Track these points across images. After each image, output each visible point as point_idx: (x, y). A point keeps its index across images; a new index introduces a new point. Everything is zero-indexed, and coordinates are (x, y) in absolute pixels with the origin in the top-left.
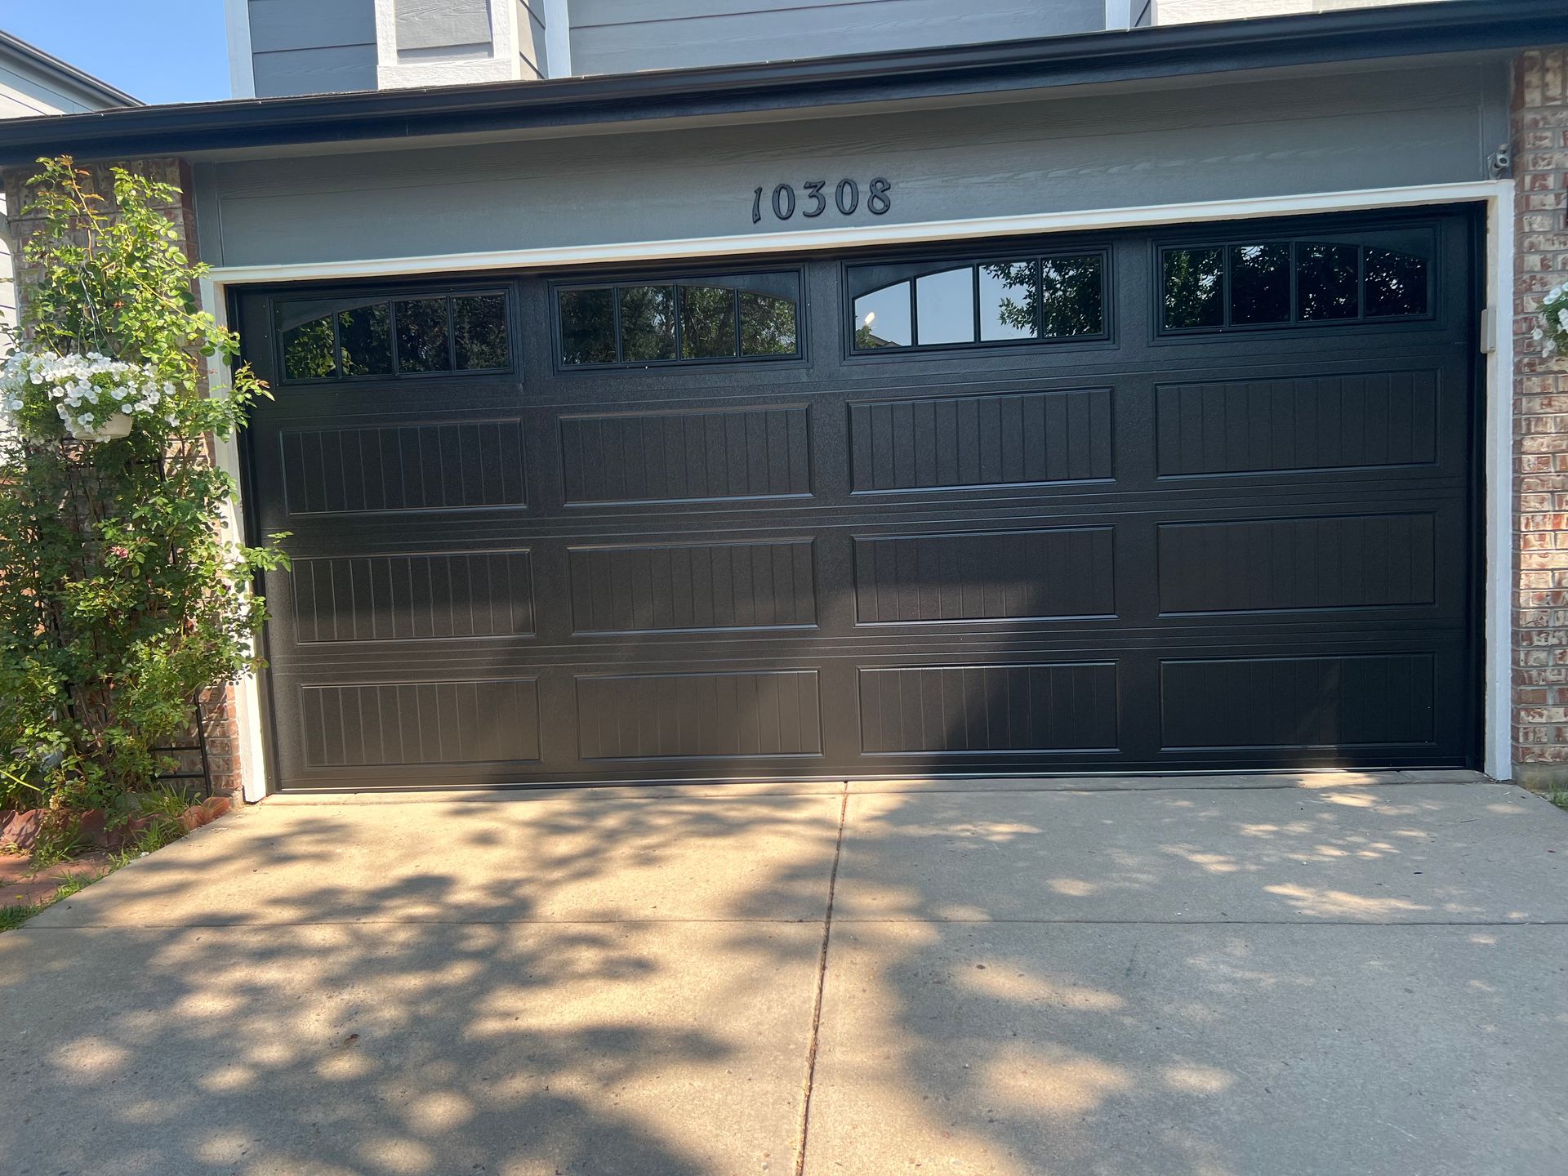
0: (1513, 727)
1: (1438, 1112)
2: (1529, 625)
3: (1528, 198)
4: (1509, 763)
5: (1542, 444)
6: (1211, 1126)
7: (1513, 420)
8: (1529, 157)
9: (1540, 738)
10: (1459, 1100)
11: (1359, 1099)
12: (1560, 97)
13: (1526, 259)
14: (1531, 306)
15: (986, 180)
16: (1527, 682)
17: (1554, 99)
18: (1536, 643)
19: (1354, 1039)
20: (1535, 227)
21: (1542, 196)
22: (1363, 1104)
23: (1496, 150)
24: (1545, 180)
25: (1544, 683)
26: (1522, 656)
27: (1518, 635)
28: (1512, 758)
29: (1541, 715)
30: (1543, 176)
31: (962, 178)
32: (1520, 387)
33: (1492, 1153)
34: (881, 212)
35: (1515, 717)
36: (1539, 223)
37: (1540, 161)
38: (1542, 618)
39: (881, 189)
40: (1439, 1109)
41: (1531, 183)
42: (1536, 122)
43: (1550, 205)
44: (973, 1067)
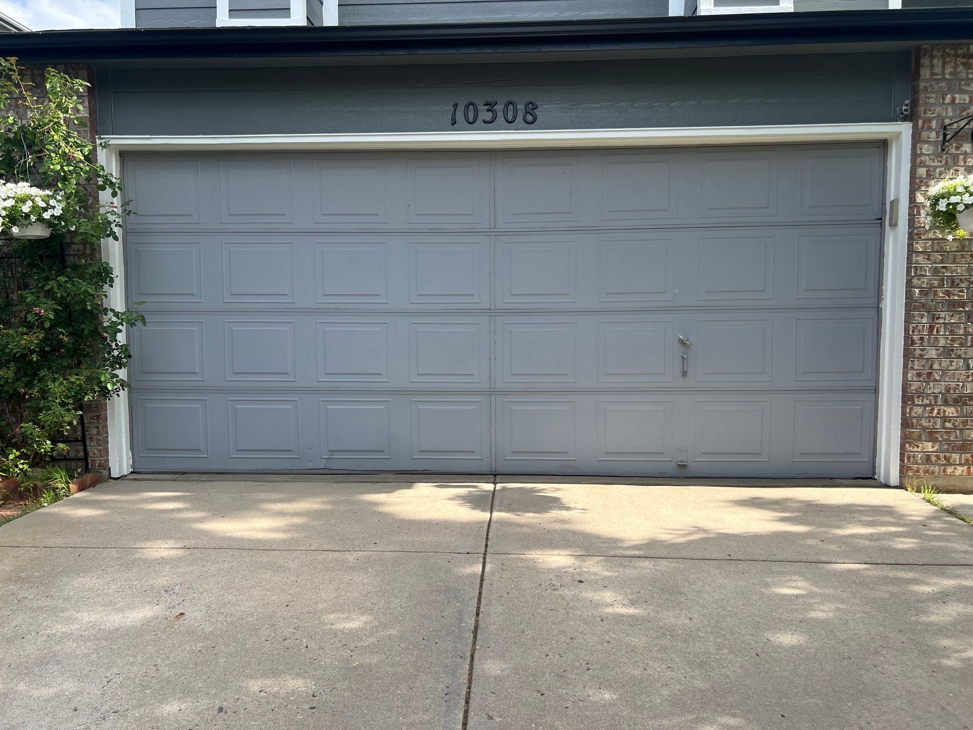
0: (901, 454)
1: (861, 669)
2: (912, 392)
3: (920, 133)
4: (898, 475)
5: (924, 282)
6: (723, 674)
7: (907, 267)
8: (921, 109)
9: (917, 460)
10: (873, 662)
11: (813, 661)
12: (941, 73)
13: (918, 170)
14: (920, 198)
15: (596, 106)
16: (910, 426)
17: (938, 75)
18: (916, 403)
19: (809, 627)
20: (923, 151)
21: (928, 133)
22: (815, 664)
23: (902, 104)
24: (931, 123)
25: (920, 427)
26: (908, 410)
27: (906, 398)
28: (900, 473)
29: (918, 447)
30: (930, 120)
31: (581, 104)
32: (911, 247)
33: (894, 693)
34: (531, 123)
35: (903, 447)
36: (926, 149)
37: (928, 111)
38: (920, 388)
39: (531, 108)
40: (861, 668)
41: (922, 124)
42: (926, 88)
43: (933, 138)
44: (577, 638)
